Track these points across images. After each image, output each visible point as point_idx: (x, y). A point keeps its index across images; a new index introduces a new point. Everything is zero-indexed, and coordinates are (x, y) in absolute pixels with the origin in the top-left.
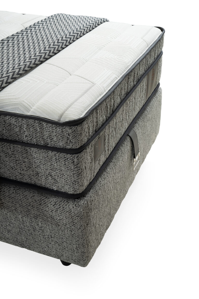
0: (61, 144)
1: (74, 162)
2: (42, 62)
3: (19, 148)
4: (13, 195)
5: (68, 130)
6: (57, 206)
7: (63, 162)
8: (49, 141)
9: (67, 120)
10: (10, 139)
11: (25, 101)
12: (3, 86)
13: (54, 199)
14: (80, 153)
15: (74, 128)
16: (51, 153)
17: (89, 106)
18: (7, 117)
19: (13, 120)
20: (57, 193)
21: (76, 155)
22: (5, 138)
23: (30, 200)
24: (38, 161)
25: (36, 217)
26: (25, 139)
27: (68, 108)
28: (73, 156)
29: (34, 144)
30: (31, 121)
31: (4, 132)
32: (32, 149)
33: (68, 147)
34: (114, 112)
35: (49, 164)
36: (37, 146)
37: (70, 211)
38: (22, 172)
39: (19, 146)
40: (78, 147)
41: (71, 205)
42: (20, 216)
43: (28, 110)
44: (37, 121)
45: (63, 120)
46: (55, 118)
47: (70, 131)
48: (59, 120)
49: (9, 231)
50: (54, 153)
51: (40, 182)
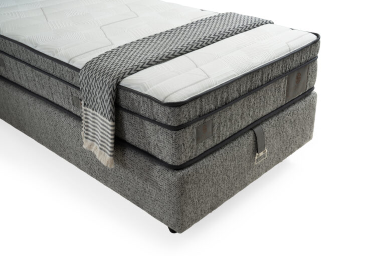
0: (164, 121)
1: (172, 137)
2: (182, 54)
3: (138, 119)
4: (132, 158)
5: (168, 110)
6: (160, 173)
7: (165, 136)
8: (156, 117)
9: (169, 102)
10: (133, 111)
11: (147, 83)
12: (137, 69)
13: (159, 167)
14: (178, 130)
15: (172, 109)
16: (158, 127)
17: (194, 94)
18: (131, 94)
19: (135, 96)
20: (161, 162)
21: (175, 132)
22: (130, 110)
23: (143, 164)
24: (150, 132)
25: (146, 180)
26: (142, 113)
27: (173, 93)
28: (172, 132)
29: (147, 118)
30: (145, 99)
31: (129, 105)
32: (146, 122)
33: (169, 124)
34: (227, 104)
35: (156, 136)
36: (149, 119)
37: (168, 179)
38: (139, 140)
39: (138, 118)
40: (176, 125)
41: (169, 174)
42: (136, 178)
43: (146, 90)
44: (149, 100)
45: (166, 101)
46: (161, 98)
47: (169, 111)
48: (164, 101)
49: (129, 189)
50: (160, 127)
51: (151, 151)
